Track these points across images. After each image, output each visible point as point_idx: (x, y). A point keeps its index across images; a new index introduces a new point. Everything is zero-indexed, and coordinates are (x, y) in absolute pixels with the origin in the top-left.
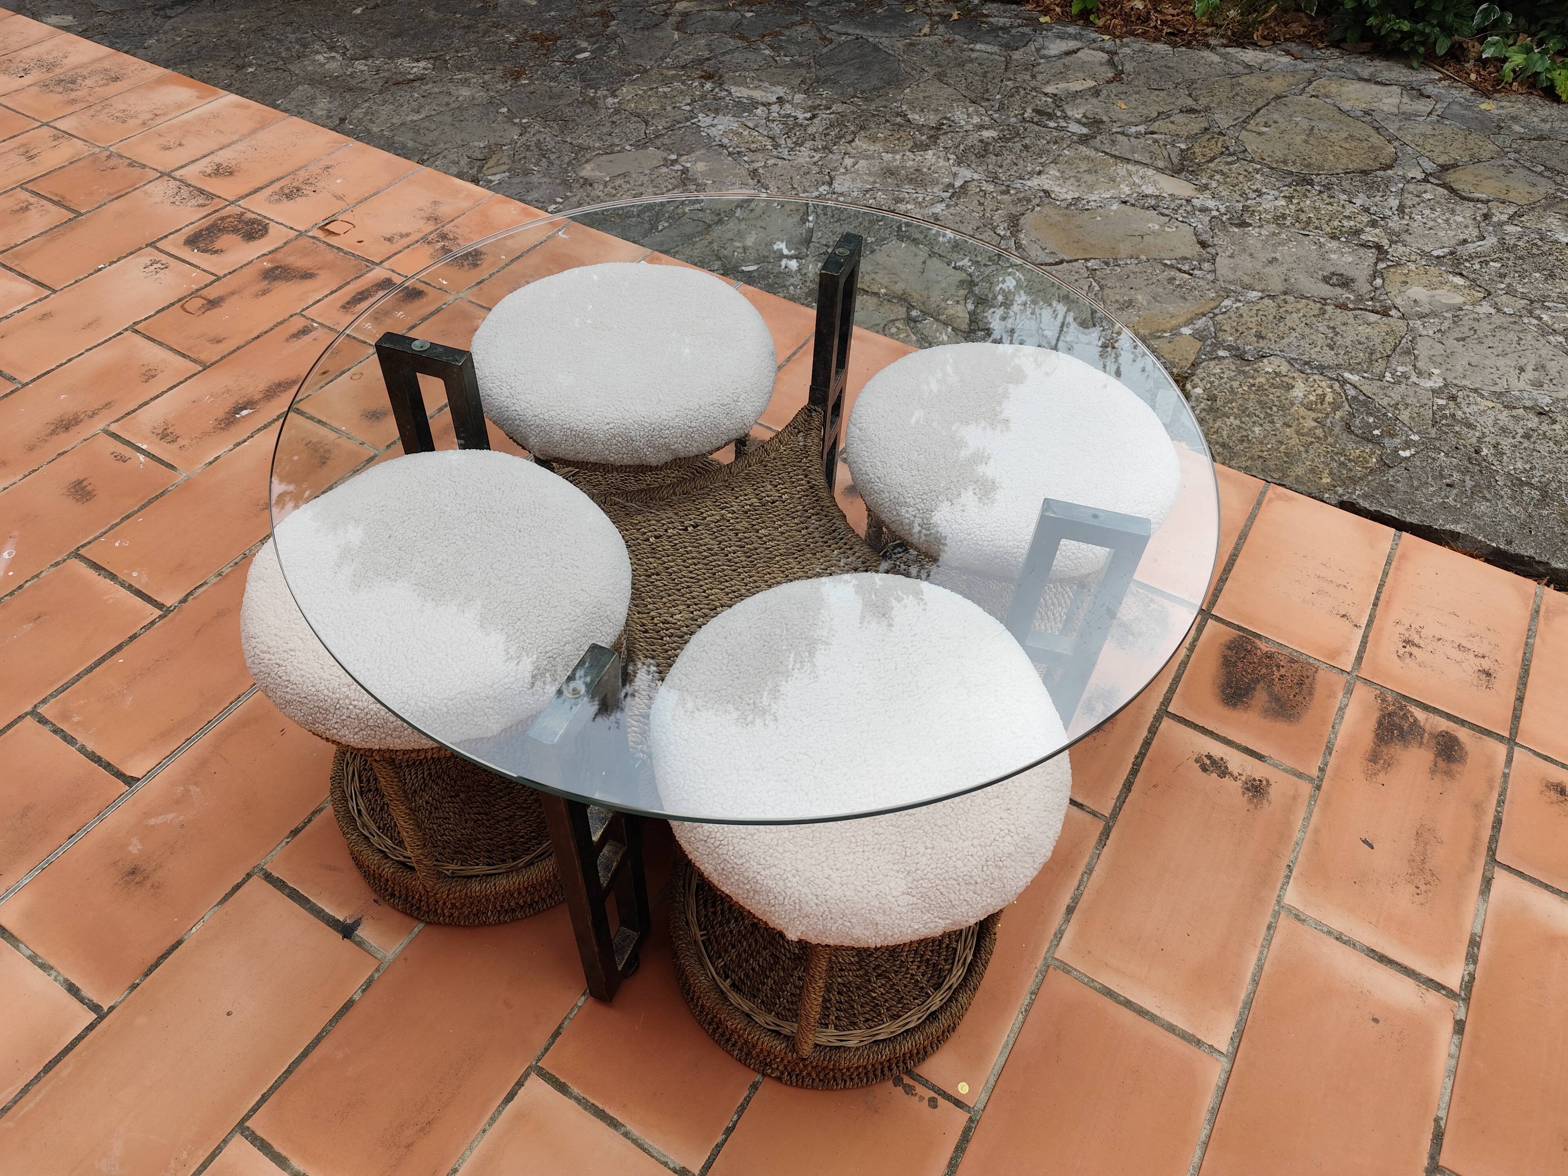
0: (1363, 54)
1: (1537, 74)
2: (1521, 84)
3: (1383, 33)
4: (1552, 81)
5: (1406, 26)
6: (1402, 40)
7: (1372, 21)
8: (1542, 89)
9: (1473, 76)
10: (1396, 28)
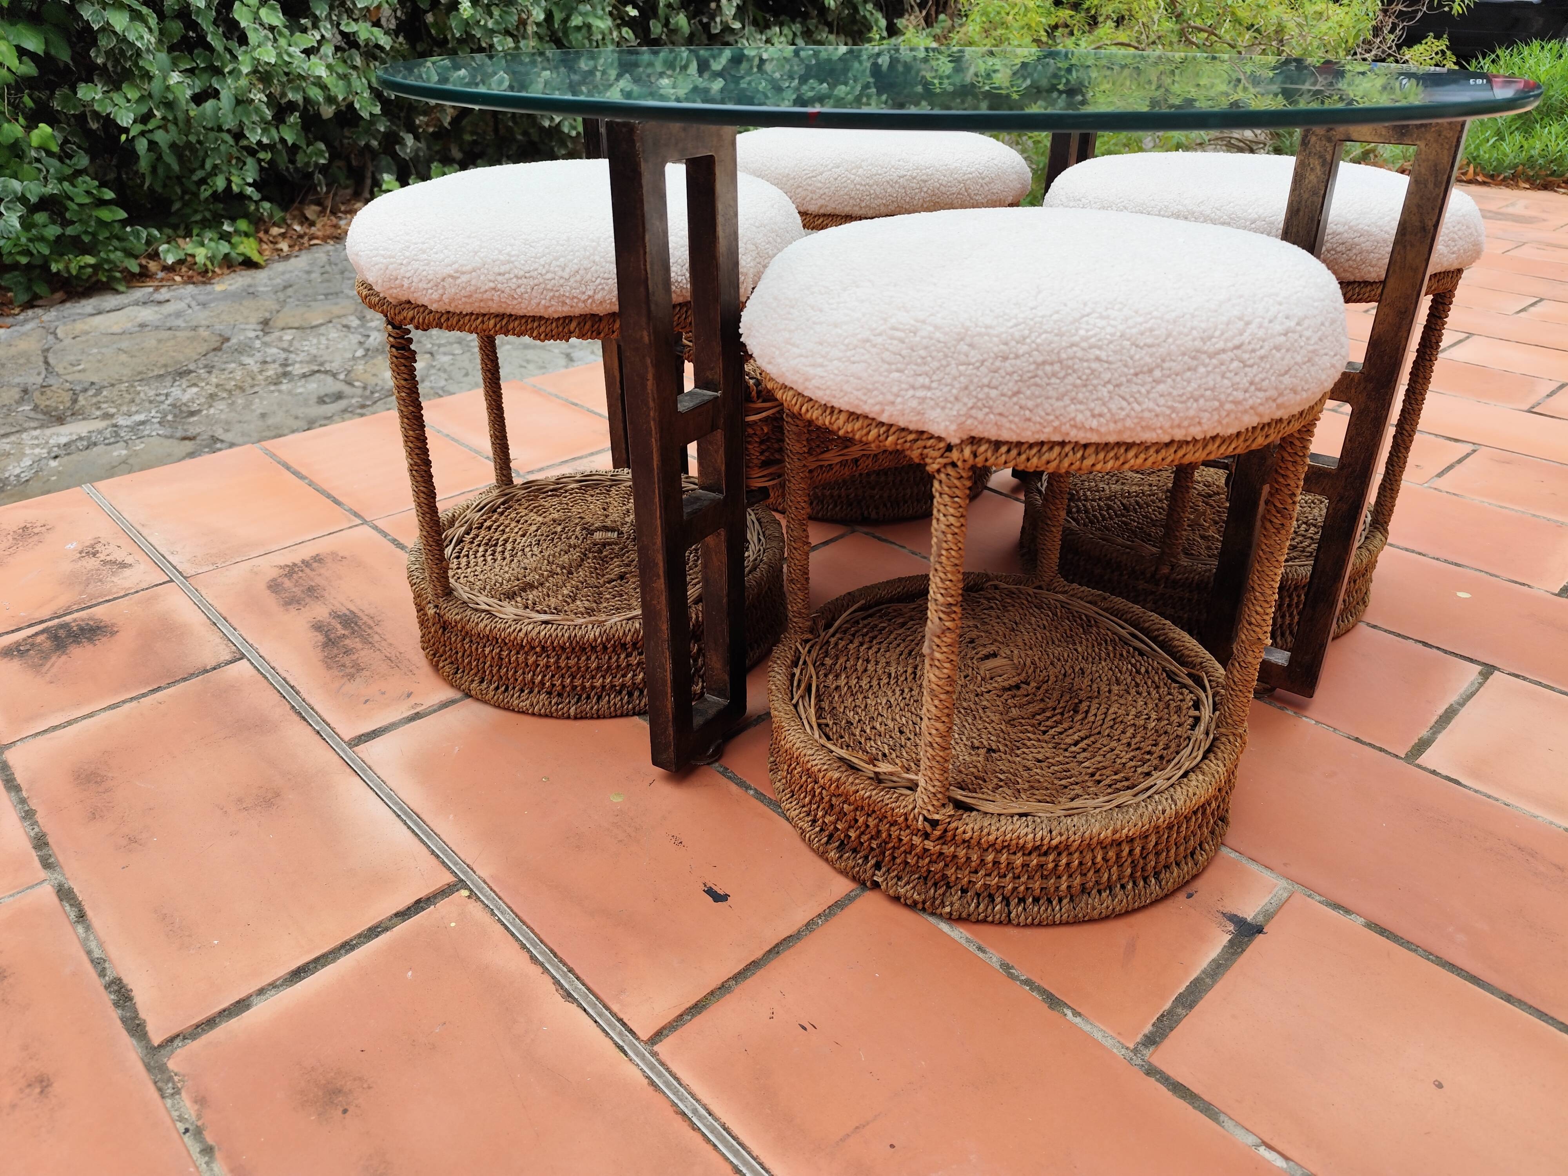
0: (63, 302)
1: (226, 255)
2: (220, 267)
3: (74, 273)
4: (242, 254)
5: (90, 260)
6: (95, 273)
7: (54, 268)
8: (241, 264)
9: (178, 278)
10: (82, 264)
